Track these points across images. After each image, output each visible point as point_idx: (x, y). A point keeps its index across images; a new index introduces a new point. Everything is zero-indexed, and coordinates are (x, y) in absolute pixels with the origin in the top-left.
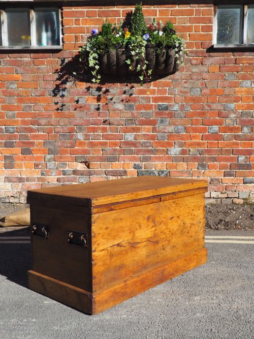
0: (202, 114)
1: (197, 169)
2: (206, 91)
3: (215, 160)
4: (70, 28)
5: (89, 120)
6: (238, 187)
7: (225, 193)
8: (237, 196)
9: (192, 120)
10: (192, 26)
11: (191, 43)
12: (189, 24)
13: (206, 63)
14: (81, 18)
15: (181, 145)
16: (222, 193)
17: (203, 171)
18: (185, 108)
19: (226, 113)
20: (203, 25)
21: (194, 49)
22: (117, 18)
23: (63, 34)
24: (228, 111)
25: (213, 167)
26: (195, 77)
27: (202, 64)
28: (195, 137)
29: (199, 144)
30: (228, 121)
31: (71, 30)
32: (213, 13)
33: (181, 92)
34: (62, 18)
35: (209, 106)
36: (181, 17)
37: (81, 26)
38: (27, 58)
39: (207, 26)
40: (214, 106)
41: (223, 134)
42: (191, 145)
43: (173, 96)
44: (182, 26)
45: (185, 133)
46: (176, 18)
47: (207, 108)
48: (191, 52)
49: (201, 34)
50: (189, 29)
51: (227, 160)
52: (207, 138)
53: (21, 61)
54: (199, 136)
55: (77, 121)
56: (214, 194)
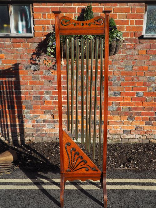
0: (133, 84)
1: (127, 120)
2: (136, 68)
3: (139, 114)
4: (39, 20)
5: (54, 87)
6: (154, 132)
7: (145, 136)
8: (153, 137)
9: (125, 87)
10: (129, 20)
11: (127, 33)
12: (126, 19)
13: (137, 48)
14: (47, 13)
15: (117, 104)
16: (143, 136)
17: (131, 121)
18: (121, 79)
19: (149, 83)
20: (137, 19)
21: (129, 37)
22: (73, 13)
23: (34, 25)
24: (150, 82)
25: (138, 119)
26: (128, 58)
27: (134, 48)
28: (127, 99)
29: (129, 104)
30: (150, 89)
31: (40, 22)
32: (144, 11)
33: (119, 68)
34: (33, 12)
35: (138, 78)
36: (121, 13)
37: (47, 19)
38: (8, 42)
39: (139, 21)
40: (141, 78)
41: (146, 97)
42: (124, 104)
43: (113, 71)
44: (121, 20)
45: (120, 96)
46: (117, 14)
47: (136, 79)
48: (127, 40)
49: (135, 27)
50: (126, 23)
51: (148, 114)
52: (135, 99)
53: (3, 44)
54: (129, 98)
55: (45, 88)
56: (137, 136)
